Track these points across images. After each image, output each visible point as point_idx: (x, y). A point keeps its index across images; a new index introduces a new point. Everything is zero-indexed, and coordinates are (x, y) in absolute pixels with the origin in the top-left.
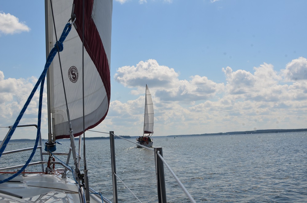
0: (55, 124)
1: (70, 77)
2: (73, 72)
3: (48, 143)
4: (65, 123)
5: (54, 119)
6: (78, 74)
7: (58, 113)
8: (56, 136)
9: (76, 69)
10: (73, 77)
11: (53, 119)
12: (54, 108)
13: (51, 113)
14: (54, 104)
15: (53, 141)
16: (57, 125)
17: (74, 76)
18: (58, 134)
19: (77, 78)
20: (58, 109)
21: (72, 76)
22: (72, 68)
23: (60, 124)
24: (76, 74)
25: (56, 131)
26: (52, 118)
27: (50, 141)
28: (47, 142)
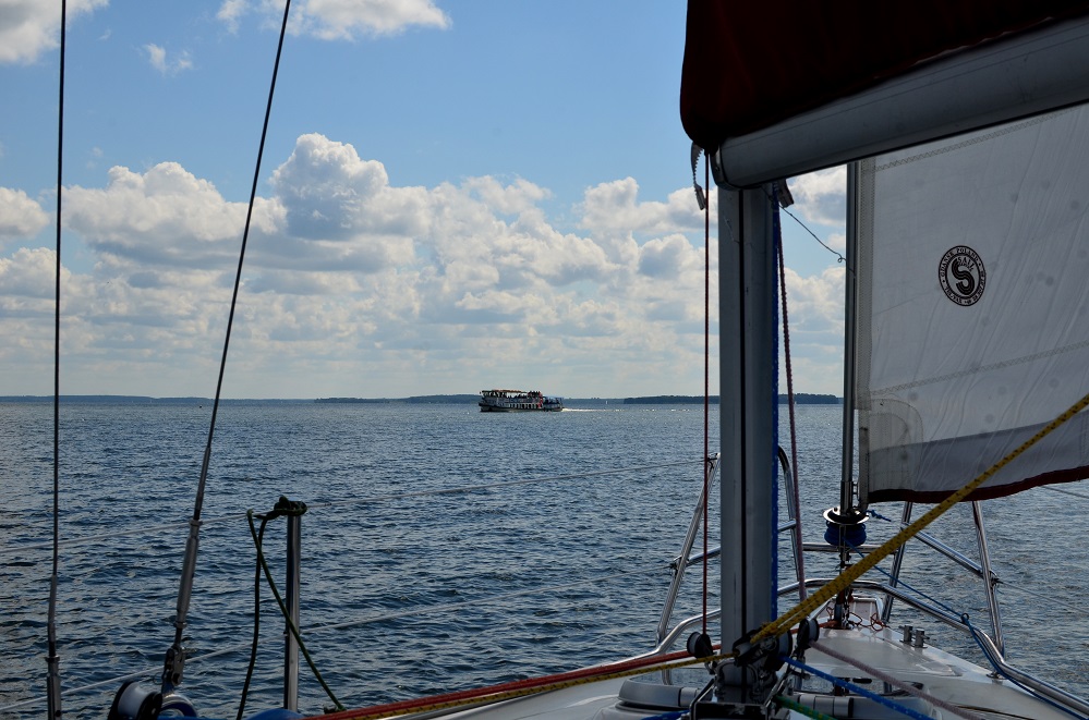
0: (871, 450)
1: (945, 284)
2: (961, 269)
3: (838, 513)
4: (912, 446)
5: (866, 430)
6: (982, 274)
7: (884, 410)
8: (872, 490)
9: (974, 257)
10: (960, 286)
11: (864, 430)
12: (868, 393)
13: (856, 411)
14: (872, 377)
15: (858, 508)
16: (877, 451)
17: (966, 283)
18: (880, 484)
19: (980, 291)
20: (890, 397)
21: (953, 281)
22: (955, 252)
23: (888, 449)
24: (975, 274)
25: (872, 472)
26: (861, 429)
27: (847, 507)
28: (836, 510)
